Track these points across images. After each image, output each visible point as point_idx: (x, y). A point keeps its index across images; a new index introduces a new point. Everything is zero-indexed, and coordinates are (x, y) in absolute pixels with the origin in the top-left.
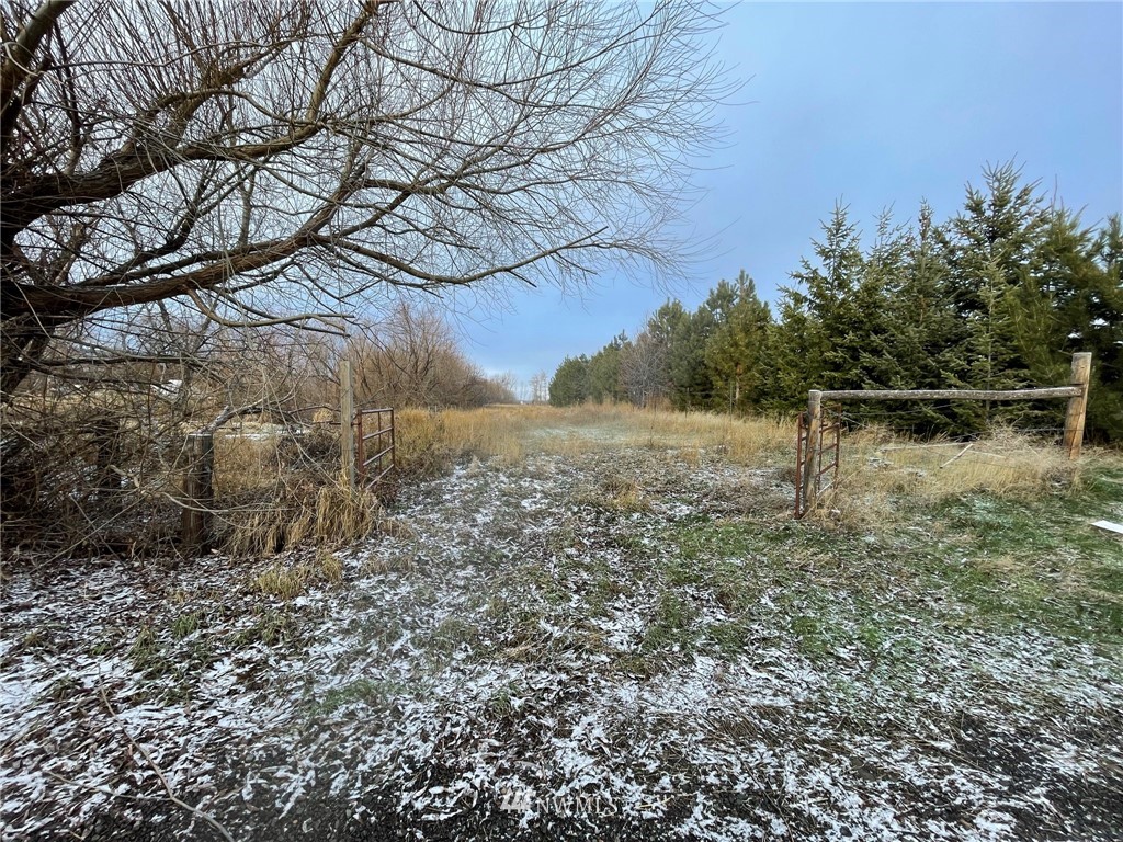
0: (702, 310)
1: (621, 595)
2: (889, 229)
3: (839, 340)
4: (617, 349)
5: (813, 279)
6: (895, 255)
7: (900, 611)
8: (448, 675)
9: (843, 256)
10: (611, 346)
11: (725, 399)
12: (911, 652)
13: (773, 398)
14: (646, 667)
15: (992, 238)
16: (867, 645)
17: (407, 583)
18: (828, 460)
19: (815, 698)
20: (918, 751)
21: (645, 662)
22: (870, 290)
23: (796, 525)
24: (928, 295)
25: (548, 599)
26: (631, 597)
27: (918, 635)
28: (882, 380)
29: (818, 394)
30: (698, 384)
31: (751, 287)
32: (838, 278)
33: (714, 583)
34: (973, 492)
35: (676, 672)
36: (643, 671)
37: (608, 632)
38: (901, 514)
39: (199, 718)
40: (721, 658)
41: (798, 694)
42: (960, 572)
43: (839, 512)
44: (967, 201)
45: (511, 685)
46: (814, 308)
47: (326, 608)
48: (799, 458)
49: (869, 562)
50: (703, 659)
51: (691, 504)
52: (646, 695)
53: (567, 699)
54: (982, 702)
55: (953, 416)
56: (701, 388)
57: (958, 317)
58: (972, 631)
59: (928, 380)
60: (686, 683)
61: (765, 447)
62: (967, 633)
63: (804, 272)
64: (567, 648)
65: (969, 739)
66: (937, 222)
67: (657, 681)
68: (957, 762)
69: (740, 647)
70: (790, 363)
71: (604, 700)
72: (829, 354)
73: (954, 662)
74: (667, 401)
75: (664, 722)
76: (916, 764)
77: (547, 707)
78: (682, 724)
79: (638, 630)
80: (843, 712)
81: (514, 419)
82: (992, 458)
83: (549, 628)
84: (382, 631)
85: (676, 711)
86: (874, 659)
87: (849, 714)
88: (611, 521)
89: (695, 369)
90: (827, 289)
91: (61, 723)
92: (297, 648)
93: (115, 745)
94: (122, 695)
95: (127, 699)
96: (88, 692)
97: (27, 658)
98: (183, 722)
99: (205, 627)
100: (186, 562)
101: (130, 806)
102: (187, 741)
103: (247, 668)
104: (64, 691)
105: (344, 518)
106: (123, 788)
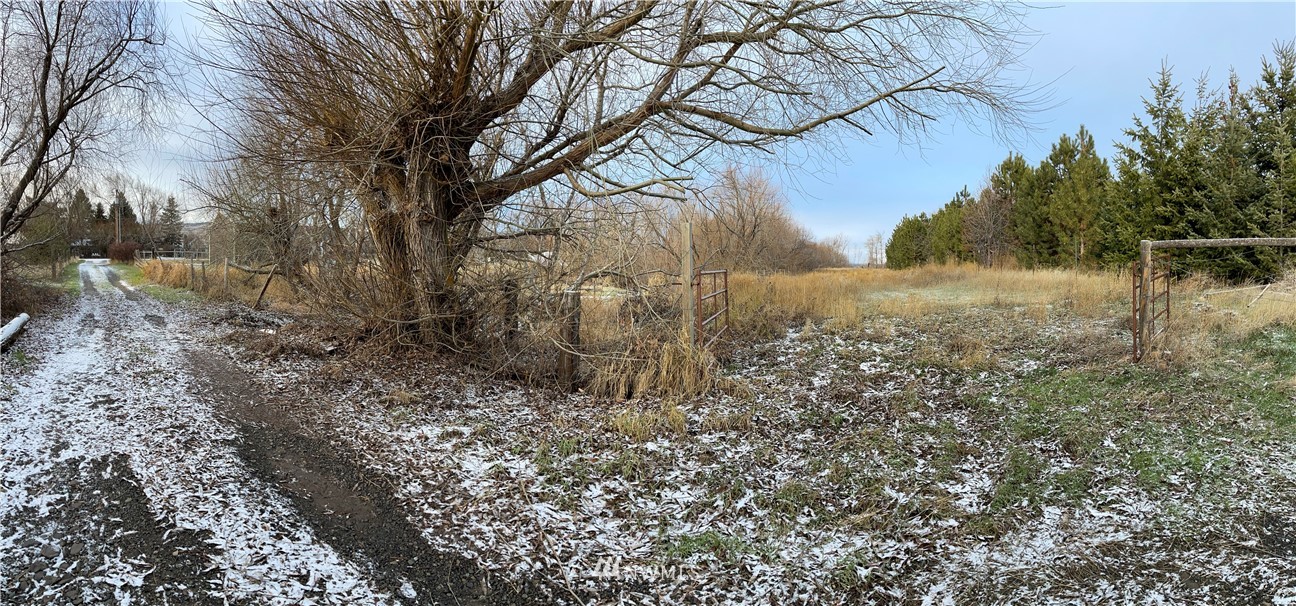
0: (1044, 166)
1: (969, 457)
2: (1206, 94)
3: (1167, 196)
4: (959, 207)
5: (1145, 136)
6: (1210, 118)
7: (1219, 435)
8: (793, 539)
9: (1169, 116)
10: (953, 202)
11: (1071, 254)
12: (1227, 468)
13: (1113, 252)
14: (995, 526)
15: (1282, 107)
16: (1193, 468)
17: (747, 443)
18: (1160, 306)
19: (1150, 526)
20: (1232, 553)
21: (994, 521)
22: (1192, 149)
23: (1134, 368)
24: (1236, 155)
25: (892, 465)
26: (980, 457)
27: (1232, 453)
28: (1202, 232)
29: (1149, 243)
30: (1044, 242)
31: (1091, 144)
32: (1166, 136)
33: (1060, 433)
34: (1271, 325)
35: (1025, 527)
36: (992, 531)
37: (956, 495)
38: (1220, 350)
39: (584, 529)
40: (1067, 505)
41: (1136, 525)
42: (1263, 394)
43: (1169, 352)
44: (1263, 73)
45: (857, 553)
46: (1146, 166)
47: (673, 456)
48: (1135, 306)
49: (1195, 395)
50: (1050, 509)
51: (1039, 359)
52: (996, 556)
53: (915, 568)
54: (1278, 501)
55: (1257, 262)
56: (1047, 245)
57: (1259, 175)
58: (1271, 442)
59: (1238, 232)
60: (1035, 536)
61: (1107, 298)
62: (1268, 444)
63: (1136, 129)
64: (913, 515)
65: (1269, 533)
66: (1243, 90)
67: (1007, 539)
68: (1260, 555)
69: (1085, 491)
70: (1127, 218)
71: (953, 567)
72: (1160, 209)
73: (1259, 471)
74: (1013, 260)
75: (1015, 580)
76: (1231, 565)
77: (895, 578)
78: (1032, 578)
79: (987, 490)
80: (1174, 534)
81: (848, 282)
82: (1284, 297)
83: (894, 494)
84: (726, 488)
85: (1025, 567)
86: (1198, 479)
87: (1179, 534)
88: (957, 382)
89: (1040, 227)
90: (1157, 147)
91: (500, 496)
92: (650, 488)
93: (532, 529)
94: (533, 489)
95: (536, 495)
96: (513, 480)
97: (479, 443)
98: (572, 527)
99: (581, 453)
100: (562, 395)
101: (544, 583)
102: (577, 545)
103: (612, 496)
104: (500, 475)
105: (685, 374)
106: (538, 565)
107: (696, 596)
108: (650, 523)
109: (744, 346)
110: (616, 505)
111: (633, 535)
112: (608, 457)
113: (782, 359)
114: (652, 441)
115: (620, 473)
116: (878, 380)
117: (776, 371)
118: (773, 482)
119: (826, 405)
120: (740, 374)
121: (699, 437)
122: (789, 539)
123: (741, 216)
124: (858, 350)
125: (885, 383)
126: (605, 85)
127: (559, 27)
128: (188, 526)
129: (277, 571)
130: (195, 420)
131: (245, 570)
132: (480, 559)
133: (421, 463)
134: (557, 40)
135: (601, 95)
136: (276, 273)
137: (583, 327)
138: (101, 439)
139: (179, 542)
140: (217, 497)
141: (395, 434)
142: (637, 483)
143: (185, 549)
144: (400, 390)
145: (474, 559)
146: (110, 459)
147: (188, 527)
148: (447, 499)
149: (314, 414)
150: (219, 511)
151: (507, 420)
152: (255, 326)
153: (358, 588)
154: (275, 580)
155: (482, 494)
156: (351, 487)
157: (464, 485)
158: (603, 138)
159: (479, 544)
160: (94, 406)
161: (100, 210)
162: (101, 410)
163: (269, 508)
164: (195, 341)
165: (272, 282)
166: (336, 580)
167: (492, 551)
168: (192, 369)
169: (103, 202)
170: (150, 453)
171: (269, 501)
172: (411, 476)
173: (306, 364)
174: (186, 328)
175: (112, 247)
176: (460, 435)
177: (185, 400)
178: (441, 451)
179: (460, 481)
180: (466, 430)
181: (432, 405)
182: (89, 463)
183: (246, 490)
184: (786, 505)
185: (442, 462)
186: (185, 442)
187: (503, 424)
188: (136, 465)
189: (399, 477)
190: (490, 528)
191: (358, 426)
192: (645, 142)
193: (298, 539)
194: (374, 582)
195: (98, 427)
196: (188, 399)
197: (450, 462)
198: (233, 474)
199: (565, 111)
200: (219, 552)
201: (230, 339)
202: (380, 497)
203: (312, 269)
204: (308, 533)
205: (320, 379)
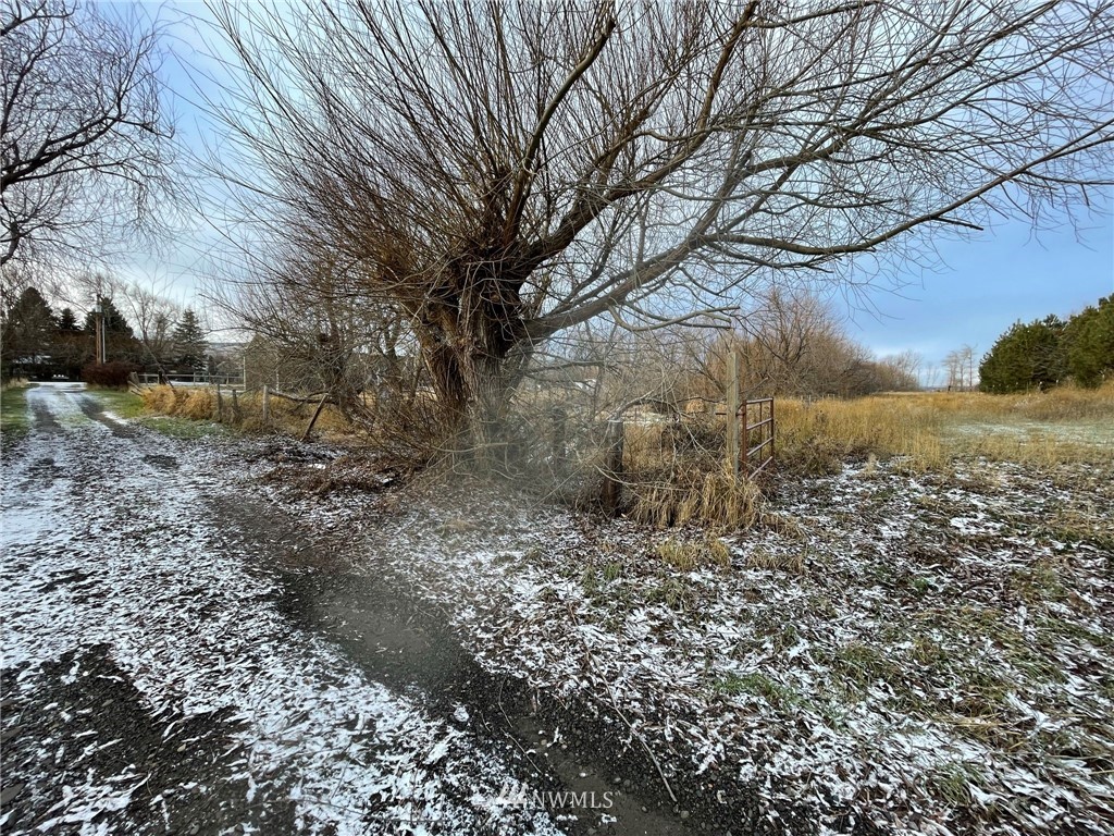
8: (864, 711)
17: (799, 587)
25: (1018, 666)
39: (629, 652)
45: (967, 766)
47: (717, 588)
81: (920, 410)
83: (1026, 709)
84: (776, 631)
91: (549, 618)
92: (695, 619)
93: (578, 649)
94: (579, 611)
95: (583, 617)
96: (561, 602)
97: (530, 566)
98: (618, 649)
99: (625, 577)
100: (606, 520)
101: (590, 700)
102: (622, 667)
103: (657, 623)
104: (549, 597)
105: (728, 505)
106: (585, 684)
107: (746, 738)
108: (696, 654)
109: (791, 480)
110: (661, 632)
111: (679, 663)
112: (651, 583)
113: (839, 499)
114: (696, 571)
115: (664, 600)
116: (981, 544)
117: (830, 512)
118: (832, 637)
119: (901, 562)
120: (788, 511)
121: (744, 573)
122: (858, 710)
123: (784, 339)
124: (947, 501)
125: (994, 549)
126: (646, 224)
127: (603, 180)
128: (200, 710)
129: (320, 724)
130: (217, 580)
131: (280, 736)
132: (530, 679)
133: (475, 589)
134: (601, 191)
135: (643, 236)
136: (327, 401)
137: (626, 455)
138: (62, 631)
139: (187, 734)
140: (244, 665)
141: (450, 562)
142: (681, 612)
143: (197, 738)
144: (456, 517)
145: (525, 679)
146: (77, 656)
147: (201, 712)
148: (498, 622)
149: (367, 551)
150: (247, 680)
151: (556, 544)
152: (303, 461)
153: (410, 721)
154: (318, 734)
155: (532, 616)
156: (405, 621)
157: (515, 608)
158: (646, 276)
159: (530, 664)
160: (50, 588)
161: (68, 317)
162: (62, 591)
163: (314, 660)
164: (221, 484)
165: (324, 411)
166: (386, 717)
167: (543, 670)
168: (216, 519)
169: (72, 308)
170: (146, 634)
171: (313, 652)
172: (466, 602)
173: (359, 499)
174: (210, 469)
175: (89, 368)
176: (510, 559)
177: (203, 558)
178: (494, 576)
179: (511, 605)
180: (518, 555)
181: (485, 531)
182: (36, 670)
183: (285, 646)
184: (852, 669)
185: (494, 587)
186: (202, 609)
187: (552, 547)
188: (123, 655)
189: (453, 605)
190: (540, 649)
191: (413, 559)
192: (686, 274)
193: (347, 684)
194: (426, 712)
195: (54, 617)
196: (207, 555)
197: (502, 586)
198: (267, 633)
199: (609, 251)
200: (246, 727)
201: (269, 478)
202: (434, 627)
203: (367, 398)
204: (358, 675)
205: (374, 514)
